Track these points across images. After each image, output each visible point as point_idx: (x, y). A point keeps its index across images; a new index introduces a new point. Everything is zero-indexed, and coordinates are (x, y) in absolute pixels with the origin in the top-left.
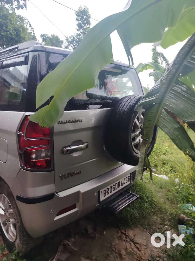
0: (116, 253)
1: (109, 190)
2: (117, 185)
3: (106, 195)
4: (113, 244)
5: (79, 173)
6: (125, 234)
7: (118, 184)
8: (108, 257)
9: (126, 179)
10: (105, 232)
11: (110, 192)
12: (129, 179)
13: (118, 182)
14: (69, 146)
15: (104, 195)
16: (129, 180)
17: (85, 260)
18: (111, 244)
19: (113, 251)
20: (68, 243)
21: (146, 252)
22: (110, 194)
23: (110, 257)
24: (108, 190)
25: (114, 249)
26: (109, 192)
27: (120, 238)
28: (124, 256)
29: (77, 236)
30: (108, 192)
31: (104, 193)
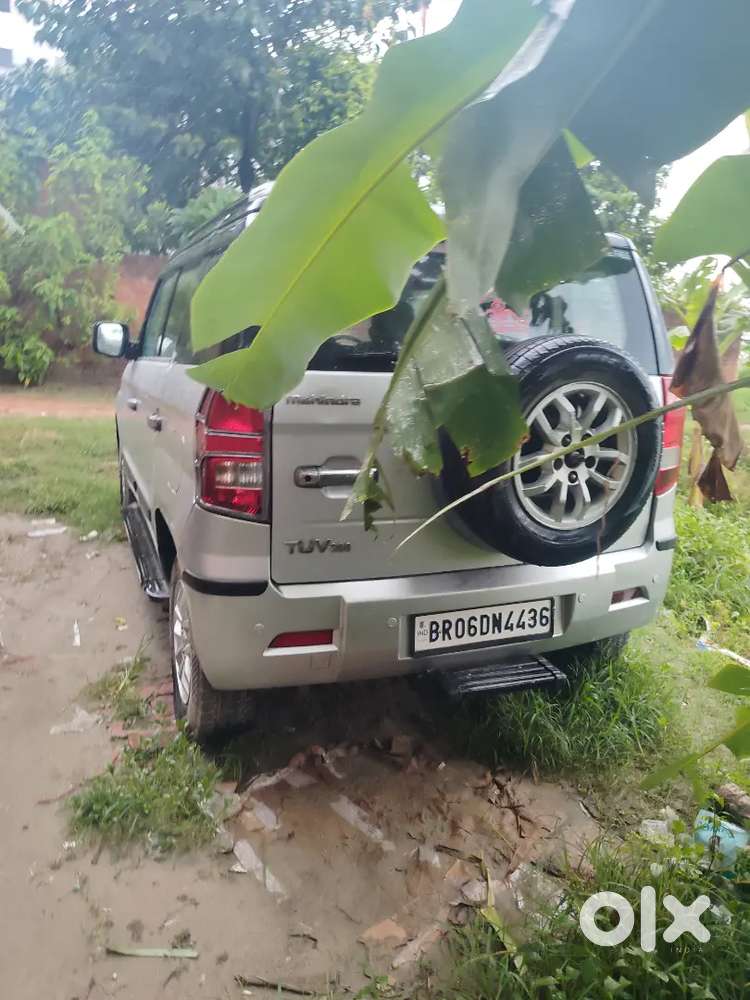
0: (445, 819)
1: (450, 627)
2: (488, 621)
3: (436, 638)
4: (448, 797)
5: (347, 548)
6: (501, 787)
7: (491, 620)
8: (417, 821)
9: (530, 612)
10: (443, 765)
11: (457, 632)
12: (542, 617)
13: (494, 616)
14: (317, 467)
15: (431, 636)
16: (544, 621)
17: (348, 803)
18: (443, 795)
19: (441, 812)
20: (324, 755)
21: (539, 846)
22: (455, 642)
23: (422, 822)
24: (447, 625)
25: (444, 807)
26: (452, 632)
27: (481, 792)
28: (464, 833)
29: (355, 749)
30: (446, 632)
31: (432, 632)
